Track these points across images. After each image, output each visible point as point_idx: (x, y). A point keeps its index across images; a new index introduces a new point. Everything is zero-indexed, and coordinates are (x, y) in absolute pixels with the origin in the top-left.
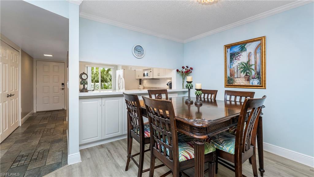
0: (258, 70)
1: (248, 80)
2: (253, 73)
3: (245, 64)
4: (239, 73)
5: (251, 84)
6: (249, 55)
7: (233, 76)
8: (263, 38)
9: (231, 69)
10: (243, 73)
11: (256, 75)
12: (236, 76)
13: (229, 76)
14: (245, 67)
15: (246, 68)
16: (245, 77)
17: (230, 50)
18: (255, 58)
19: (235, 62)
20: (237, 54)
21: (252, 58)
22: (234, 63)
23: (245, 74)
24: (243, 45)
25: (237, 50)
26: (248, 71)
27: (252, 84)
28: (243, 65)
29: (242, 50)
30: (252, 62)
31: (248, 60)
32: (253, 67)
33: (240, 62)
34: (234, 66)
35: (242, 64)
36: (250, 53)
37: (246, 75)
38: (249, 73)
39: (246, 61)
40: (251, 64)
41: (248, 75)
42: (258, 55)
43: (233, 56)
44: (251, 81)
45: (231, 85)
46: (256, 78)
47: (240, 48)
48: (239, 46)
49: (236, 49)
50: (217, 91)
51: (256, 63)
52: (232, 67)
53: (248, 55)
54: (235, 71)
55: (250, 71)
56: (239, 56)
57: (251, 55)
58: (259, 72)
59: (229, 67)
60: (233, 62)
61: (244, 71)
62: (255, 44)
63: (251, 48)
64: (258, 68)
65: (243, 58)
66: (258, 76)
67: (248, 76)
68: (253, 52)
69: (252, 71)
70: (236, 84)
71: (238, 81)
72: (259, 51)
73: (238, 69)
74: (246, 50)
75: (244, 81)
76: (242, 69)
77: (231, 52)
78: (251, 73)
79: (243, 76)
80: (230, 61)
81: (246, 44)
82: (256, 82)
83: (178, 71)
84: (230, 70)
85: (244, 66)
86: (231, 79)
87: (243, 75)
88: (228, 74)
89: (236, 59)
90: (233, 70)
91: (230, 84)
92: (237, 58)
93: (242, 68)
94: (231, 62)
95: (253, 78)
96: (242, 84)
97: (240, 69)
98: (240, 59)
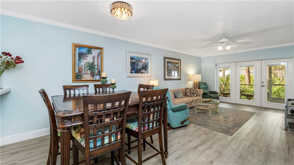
1: (93, 76)
2: (96, 71)
4: (86, 70)
5: (95, 79)
7: (81, 72)
9: (80, 66)
10: (89, 70)
11: (98, 73)
12: (83, 73)
13: (77, 72)
14: (90, 66)
15: (91, 67)
16: (91, 74)
17: (79, 49)
18: (98, 61)
19: (83, 61)
20: (85, 55)
21: (96, 60)
23: (91, 71)
24: (90, 49)
25: (84, 51)
26: (93, 69)
28: (89, 64)
29: (88, 53)
30: (96, 63)
32: (96, 67)
33: (87, 61)
34: (82, 64)
35: (89, 63)
36: (94, 56)
38: (93, 71)
39: (91, 61)
41: (93, 72)
42: (99, 59)
43: (81, 55)
44: (95, 77)
45: (80, 80)
46: (98, 75)
47: (87, 50)
48: (87, 49)
49: (84, 50)
51: (98, 64)
52: (80, 65)
53: (93, 57)
54: (83, 68)
55: (94, 69)
56: (86, 57)
57: (95, 58)
58: (100, 71)
60: (81, 61)
61: (90, 69)
62: (98, 51)
63: (95, 52)
64: (99, 68)
65: (89, 59)
68: (96, 56)
69: (96, 69)
70: (83, 79)
71: (85, 77)
72: (100, 56)
73: (86, 67)
74: (91, 53)
75: (90, 77)
76: (88, 68)
77: (79, 51)
78: (95, 71)
79: (89, 73)
80: (79, 59)
81: (92, 49)
82: (98, 78)
84: (79, 67)
85: (90, 65)
86: (79, 75)
87: (89, 72)
90: (81, 67)
91: (78, 79)
92: (84, 58)
94: (80, 60)
95: (96, 75)
96: (89, 79)
97: (87, 67)
98: (87, 59)
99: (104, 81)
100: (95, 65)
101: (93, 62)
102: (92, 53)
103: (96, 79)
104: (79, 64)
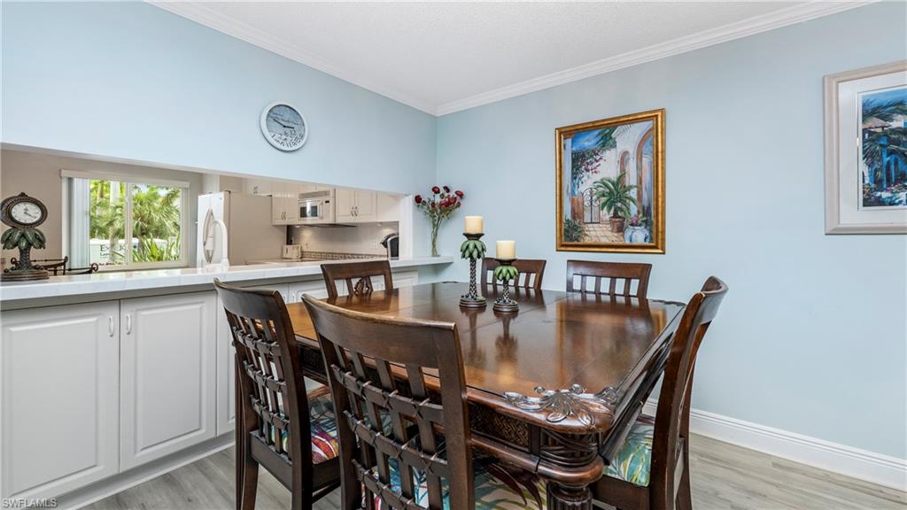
0: (645, 203)
1: (621, 229)
2: (634, 209)
3: (613, 184)
4: (596, 209)
5: (628, 242)
6: (622, 159)
7: (580, 218)
8: (659, 114)
9: (576, 198)
10: (605, 208)
11: (641, 215)
12: (587, 219)
13: (569, 217)
14: (611, 193)
15: (614, 194)
16: (611, 222)
17: (573, 142)
18: (639, 168)
19: (585, 178)
20: (592, 156)
21: (632, 167)
22: (583, 180)
23: (612, 212)
24: (608, 131)
25: (590, 144)
26: (619, 205)
27: (631, 240)
28: (607, 186)
29: (604, 145)
30: (631, 179)
31: (619, 174)
32: (633, 193)
33: (598, 177)
34: (583, 188)
35: (604, 184)
36: (626, 153)
37: (615, 215)
38: (622, 210)
39: (613, 174)
40: (627, 185)
41: (620, 214)
42: (647, 161)
43: (580, 161)
44: (628, 233)
45: (575, 243)
46: (640, 225)
47: (600, 137)
48: (596, 132)
49: (588, 140)
50: (545, 261)
51: (640, 181)
52: (576, 193)
53: (619, 159)
54: (585, 203)
55: (624, 203)
56: (597, 161)
57: (629, 159)
58: (649, 208)
59: (570, 191)
60: (580, 179)
61: (610, 204)
62: (639, 130)
63: (627, 139)
64: (645, 196)
65: (607, 167)
66: (645, 219)
67: (620, 217)
68: (632, 150)
69: (631, 203)
70: (587, 240)
71: (593, 233)
72: (648, 148)
73: (594, 198)
74: (614, 145)
75: (609, 234)
76: (604, 199)
77: (574, 149)
78: (628, 209)
79: (607, 217)
80: (573, 174)
81: (615, 127)
82: (639, 235)
83: (418, 199)
84: (573, 201)
85: (609, 188)
86: (575, 228)
87: (606, 215)
88: (568, 214)
89: (588, 171)
90: (580, 200)
91: (571, 240)
92: (590, 167)
93: (604, 196)
94: (575, 178)
95: (632, 225)
96: (604, 241)
97: (598, 198)
98: (598, 169)
99: (471, 247)
100: (631, 187)
101: (622, 177)
102: (618, 144)
103: (634, 243)
104: (573, 191)
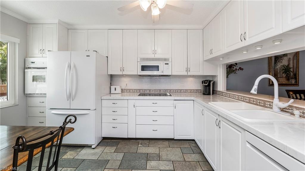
0: (295, 73)
1: (288, 80)
2: (292, 74)
3: (286, 66)
4: (281, 74)
5: (290, 83)
6: (289, 60)
7: (277, 76)
9: (275, 70)
11: (294, 76)
12: (279, 76)
14: (286, 69)
16: (286, 78)
18: (293, 63)
19: (278, 64)
20: (280, 58)
21: (291, 62)
22: (278, 65)
23: (286, 74)
26: (288, 73)
27: (291, 83)
28: (284, 67)
29: (284, 55)
30: (291, 66)
31: (288, 64)
32: (292, 70)
33: (282, 64)
34: (277, 67)
36: (290, 58)
38: (288, 74)
39: (286, 64)
40: (290, 67)
42: (295, 61)
43: (277, 59)
44: (290, 81)
46: (293, 79)
51: (293, 67)
53: (288, 60)
54: (278, 72)
55: (289, 72)
56: (282, 60)
57: (291, 60)
59: (274, 68)
60: (277, 64)
61: (285, 72)
64: (295, 71)
65: (285, 61)
66: (295, 77)
67: (288, 76)
68: (292, 58)
69: (291, 72)
71: (280, 81)
72: (295, 58)
73: (281, 70)
75: (285, 81)
76: (283, 71)
78: (290, 74)
79: (285, 76)
80: (275, 62)
82: (293, 81)
84: (274, 71)
87: (284, 75)
89: (279, 62)
93: (283, 70)
94: (275, 64)
95: (291, 78)
96: (284, 83)
97: (282, 70)
98: (282, 62)
100: (291, 68)
101: (289, 65)
102: (288, 56)
103: (292, 83)
104: (275, 68)
